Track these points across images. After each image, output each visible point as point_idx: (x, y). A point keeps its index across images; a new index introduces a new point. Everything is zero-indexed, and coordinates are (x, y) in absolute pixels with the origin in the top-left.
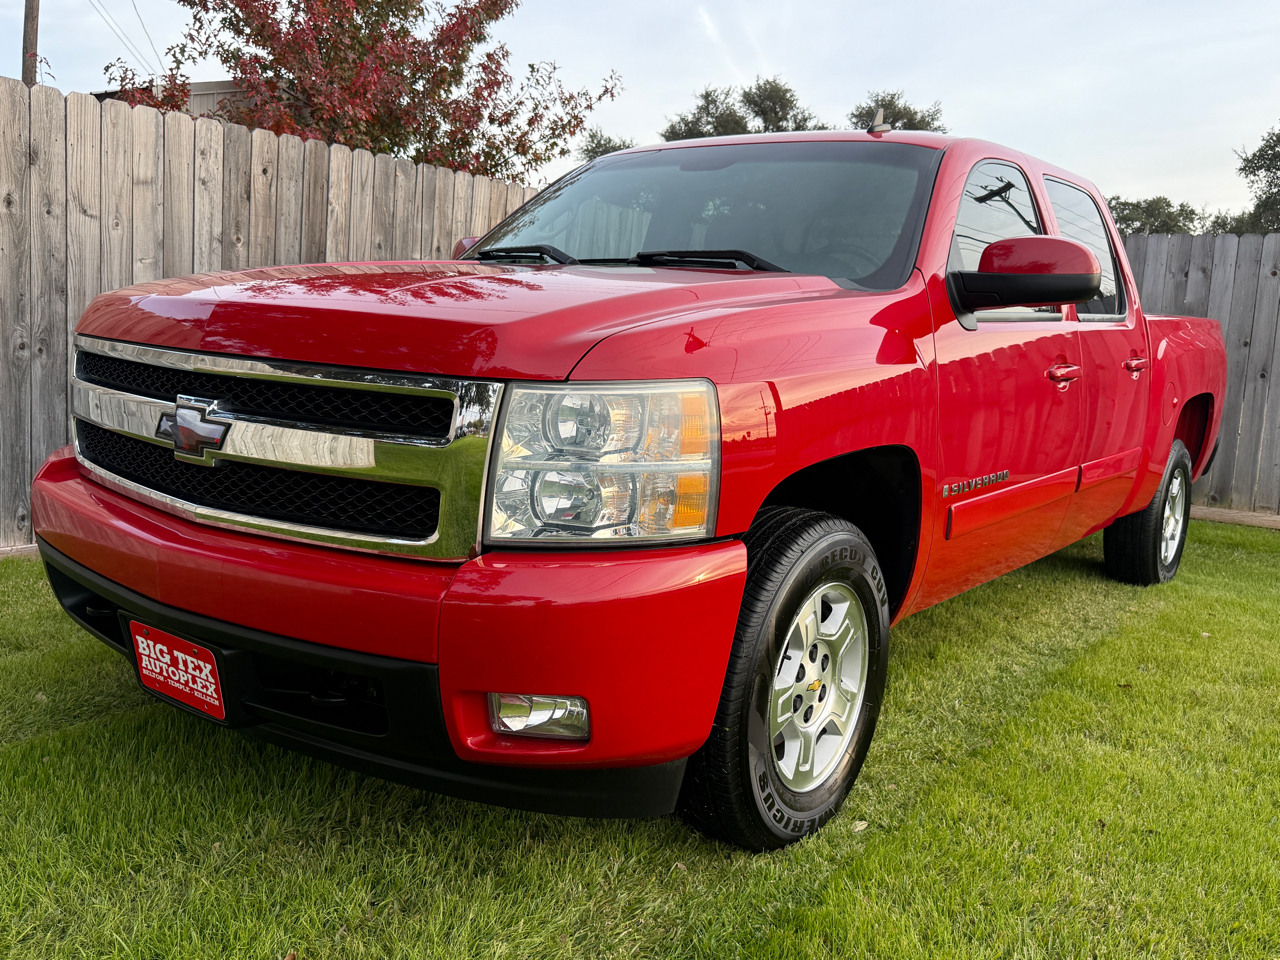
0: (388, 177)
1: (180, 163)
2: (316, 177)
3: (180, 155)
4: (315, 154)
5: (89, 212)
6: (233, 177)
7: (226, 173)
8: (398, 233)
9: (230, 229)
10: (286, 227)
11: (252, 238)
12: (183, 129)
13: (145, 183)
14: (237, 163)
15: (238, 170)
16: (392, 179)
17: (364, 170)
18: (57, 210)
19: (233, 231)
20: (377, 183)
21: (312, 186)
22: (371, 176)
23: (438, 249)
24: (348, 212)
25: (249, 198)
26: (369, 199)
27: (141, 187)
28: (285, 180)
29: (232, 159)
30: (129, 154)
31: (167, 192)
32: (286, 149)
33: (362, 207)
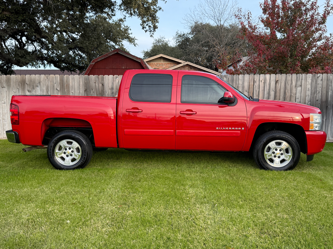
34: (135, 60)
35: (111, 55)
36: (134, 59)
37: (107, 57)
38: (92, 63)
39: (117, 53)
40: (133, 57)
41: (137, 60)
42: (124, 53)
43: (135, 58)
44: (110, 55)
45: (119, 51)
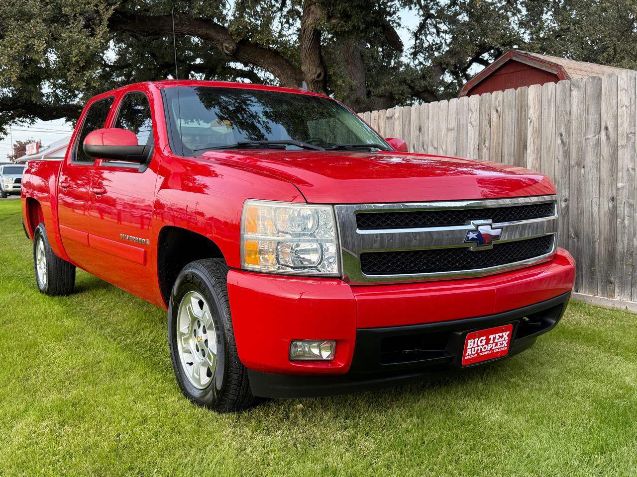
0: (565, 94)
1: (463, 118)
2: (521, 106)
3: (463, 115)
4: (521, 94)
5: (434, 146)
6: (483, 117)
7: (481, 117)
8: (574, 124)
9: (482, 142)
10: (507, 136)
11: (492, 144)
12: (464, 103)
13: (451, 130)
14: (485, 111)
15: (485, 114)
16: (568, 94)
17: (550, 93)
18: (425, 147)
19: (483, 143)
20: (558, 99)
21: (519, 111)
22: (553, 96)
23: (606, 129)
24: (540, 120)
25: (490, 126)
26: (553, 110)
27: (450, 132)
28: (507, 113)
29: (483, 110)
30: (447, 120)
31: (458, 132)
32: (507, 97)
33: (549, 114)
34: (546, 70)
35: (498, 66)
36: (544, 69)
37: (490, 73)
38: (463, 91)
39: (511, 61)
40: (541, 64)
41: (549, 71)
42: (524, 58)
43: (547, 67)
44: (497, 68)
45: (515, 56)
